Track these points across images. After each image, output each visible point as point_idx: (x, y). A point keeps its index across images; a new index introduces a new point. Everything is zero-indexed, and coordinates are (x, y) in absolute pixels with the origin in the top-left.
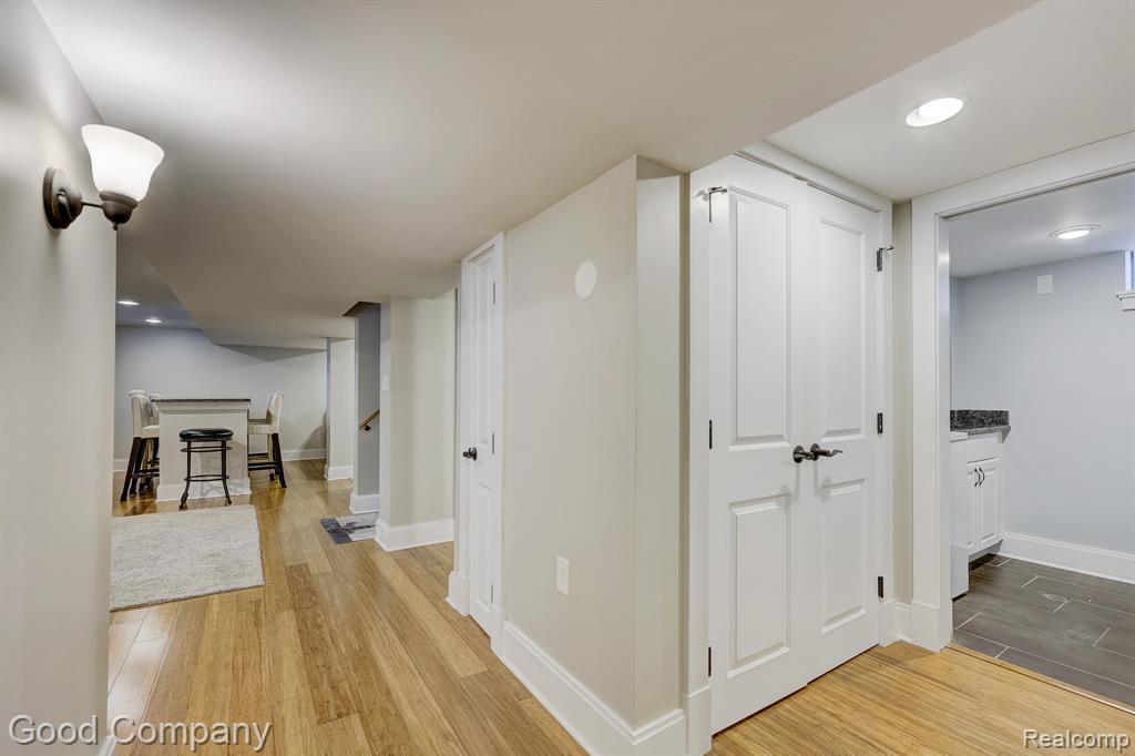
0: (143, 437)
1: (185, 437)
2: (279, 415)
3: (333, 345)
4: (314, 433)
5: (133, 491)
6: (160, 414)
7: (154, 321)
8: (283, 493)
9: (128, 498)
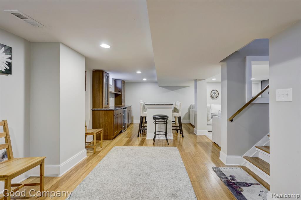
0: (143, 116)
1: (154, 118)
2: (181, 110)
3: (198, 82)
4: (186, 114)
5: (140, 133)
6: (147, 109)
7: (145, 80)
8: (183, 139)
9: (139, 136)
